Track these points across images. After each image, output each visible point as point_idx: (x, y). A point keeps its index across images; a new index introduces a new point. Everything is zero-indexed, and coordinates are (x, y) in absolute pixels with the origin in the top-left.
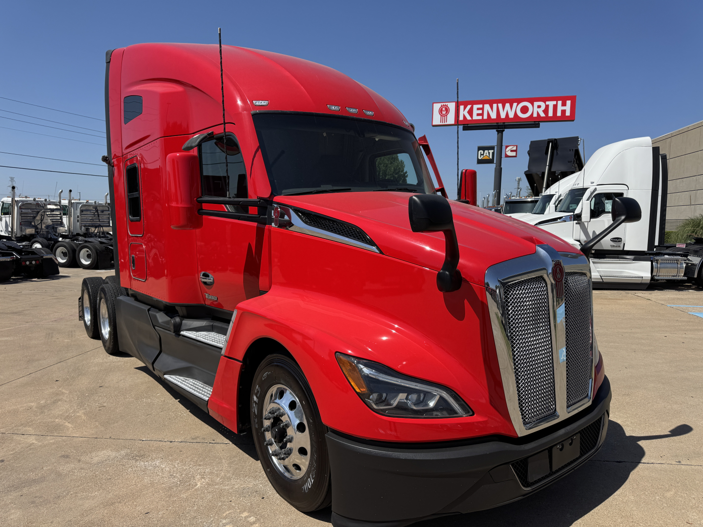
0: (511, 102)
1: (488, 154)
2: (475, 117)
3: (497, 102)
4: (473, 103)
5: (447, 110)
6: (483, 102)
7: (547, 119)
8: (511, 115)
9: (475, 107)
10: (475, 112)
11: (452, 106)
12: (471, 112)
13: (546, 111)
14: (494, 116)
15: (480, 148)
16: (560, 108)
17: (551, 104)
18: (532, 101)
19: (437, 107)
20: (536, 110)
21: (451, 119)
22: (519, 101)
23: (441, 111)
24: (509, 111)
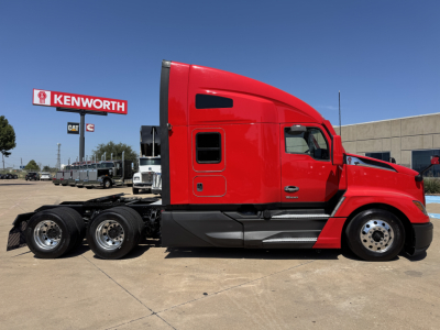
0: (90, 98)
1: (75, 128)
2: (65, 103)
3: (81, 96)
4: (64, 94)
5: (45, 96)
6: (71, 95)
7: (112, 112)
8: (90, 106)
9: (66, 97)
10: (65, 100)
11: (48, 94)
12: (62, 100)
13: (111, 106)
14: (78, 104)
15: (69, 124)
16: (119, 106)
17: (114, 103)
18: (102, 99)
19: (36, 92)
20: (105, 105)
21: (48, 101)
22: (95, 98)
23: (40, 95)
24: (88, 103)
